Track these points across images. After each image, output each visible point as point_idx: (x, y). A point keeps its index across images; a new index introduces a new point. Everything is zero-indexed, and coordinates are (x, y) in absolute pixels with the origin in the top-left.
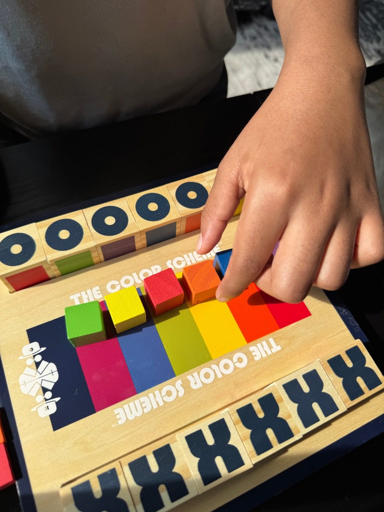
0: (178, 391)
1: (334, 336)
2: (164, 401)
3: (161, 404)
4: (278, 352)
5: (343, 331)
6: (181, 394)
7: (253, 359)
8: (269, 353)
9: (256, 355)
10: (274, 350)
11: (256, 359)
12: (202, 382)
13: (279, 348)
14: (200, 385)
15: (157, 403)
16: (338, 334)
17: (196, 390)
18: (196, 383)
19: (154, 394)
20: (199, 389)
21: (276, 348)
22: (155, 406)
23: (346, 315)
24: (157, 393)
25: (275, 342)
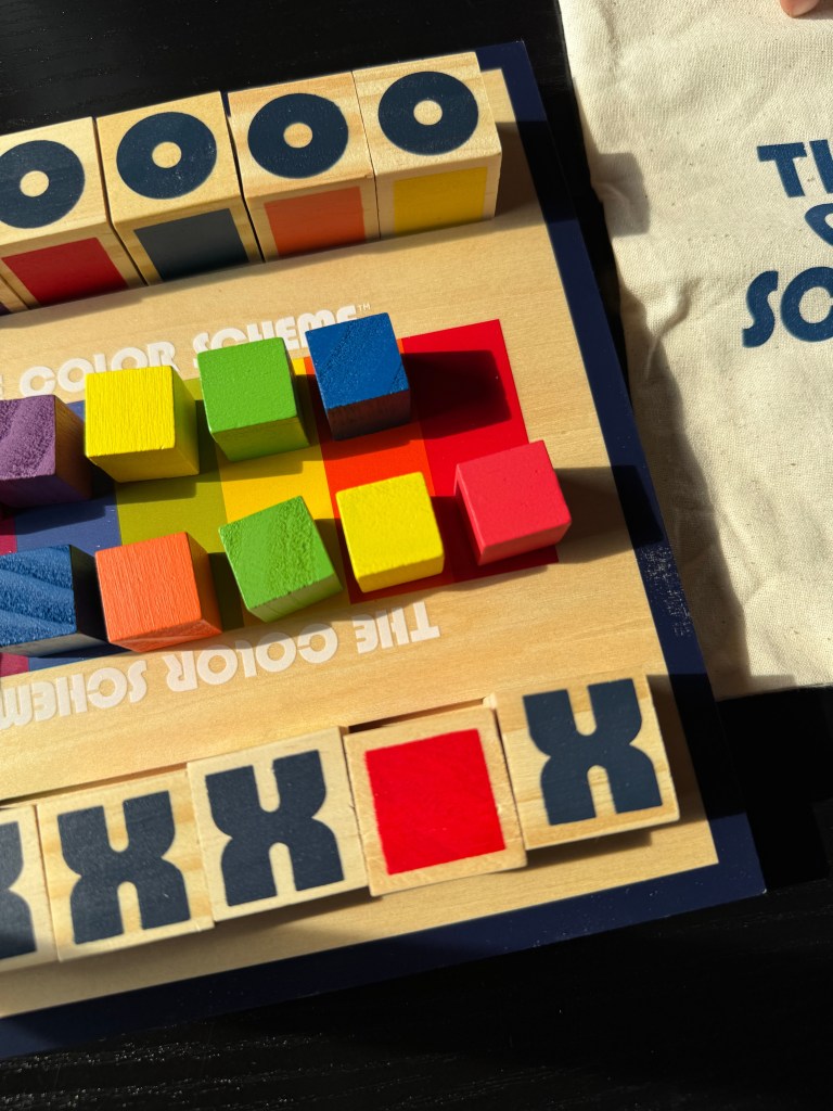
0: (129, 688)
1: (603, 631)
2: (88, 703)
3: (80, 708)
4: (428, 642)
5: (636, 624)
6: (134, 697)
7: (353, 648)
8: (402, 640)
9: (363, 640)
10: (416, 637)
11: (362, 648)
12: (198, 679)
13: (434, 633)
14: (190, 683)
15: (71, 703)
16: (616, 629)
17: (177, 693)
18: (180, 678)
19: (68, 680)
20: (186, 694)
21: (425, 631)
22: (64, 711)
23: (662, 582)
24: (76, 680)
25: (429, 614)
